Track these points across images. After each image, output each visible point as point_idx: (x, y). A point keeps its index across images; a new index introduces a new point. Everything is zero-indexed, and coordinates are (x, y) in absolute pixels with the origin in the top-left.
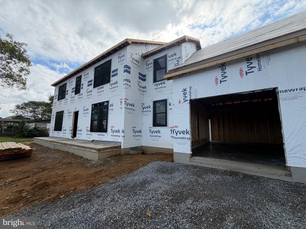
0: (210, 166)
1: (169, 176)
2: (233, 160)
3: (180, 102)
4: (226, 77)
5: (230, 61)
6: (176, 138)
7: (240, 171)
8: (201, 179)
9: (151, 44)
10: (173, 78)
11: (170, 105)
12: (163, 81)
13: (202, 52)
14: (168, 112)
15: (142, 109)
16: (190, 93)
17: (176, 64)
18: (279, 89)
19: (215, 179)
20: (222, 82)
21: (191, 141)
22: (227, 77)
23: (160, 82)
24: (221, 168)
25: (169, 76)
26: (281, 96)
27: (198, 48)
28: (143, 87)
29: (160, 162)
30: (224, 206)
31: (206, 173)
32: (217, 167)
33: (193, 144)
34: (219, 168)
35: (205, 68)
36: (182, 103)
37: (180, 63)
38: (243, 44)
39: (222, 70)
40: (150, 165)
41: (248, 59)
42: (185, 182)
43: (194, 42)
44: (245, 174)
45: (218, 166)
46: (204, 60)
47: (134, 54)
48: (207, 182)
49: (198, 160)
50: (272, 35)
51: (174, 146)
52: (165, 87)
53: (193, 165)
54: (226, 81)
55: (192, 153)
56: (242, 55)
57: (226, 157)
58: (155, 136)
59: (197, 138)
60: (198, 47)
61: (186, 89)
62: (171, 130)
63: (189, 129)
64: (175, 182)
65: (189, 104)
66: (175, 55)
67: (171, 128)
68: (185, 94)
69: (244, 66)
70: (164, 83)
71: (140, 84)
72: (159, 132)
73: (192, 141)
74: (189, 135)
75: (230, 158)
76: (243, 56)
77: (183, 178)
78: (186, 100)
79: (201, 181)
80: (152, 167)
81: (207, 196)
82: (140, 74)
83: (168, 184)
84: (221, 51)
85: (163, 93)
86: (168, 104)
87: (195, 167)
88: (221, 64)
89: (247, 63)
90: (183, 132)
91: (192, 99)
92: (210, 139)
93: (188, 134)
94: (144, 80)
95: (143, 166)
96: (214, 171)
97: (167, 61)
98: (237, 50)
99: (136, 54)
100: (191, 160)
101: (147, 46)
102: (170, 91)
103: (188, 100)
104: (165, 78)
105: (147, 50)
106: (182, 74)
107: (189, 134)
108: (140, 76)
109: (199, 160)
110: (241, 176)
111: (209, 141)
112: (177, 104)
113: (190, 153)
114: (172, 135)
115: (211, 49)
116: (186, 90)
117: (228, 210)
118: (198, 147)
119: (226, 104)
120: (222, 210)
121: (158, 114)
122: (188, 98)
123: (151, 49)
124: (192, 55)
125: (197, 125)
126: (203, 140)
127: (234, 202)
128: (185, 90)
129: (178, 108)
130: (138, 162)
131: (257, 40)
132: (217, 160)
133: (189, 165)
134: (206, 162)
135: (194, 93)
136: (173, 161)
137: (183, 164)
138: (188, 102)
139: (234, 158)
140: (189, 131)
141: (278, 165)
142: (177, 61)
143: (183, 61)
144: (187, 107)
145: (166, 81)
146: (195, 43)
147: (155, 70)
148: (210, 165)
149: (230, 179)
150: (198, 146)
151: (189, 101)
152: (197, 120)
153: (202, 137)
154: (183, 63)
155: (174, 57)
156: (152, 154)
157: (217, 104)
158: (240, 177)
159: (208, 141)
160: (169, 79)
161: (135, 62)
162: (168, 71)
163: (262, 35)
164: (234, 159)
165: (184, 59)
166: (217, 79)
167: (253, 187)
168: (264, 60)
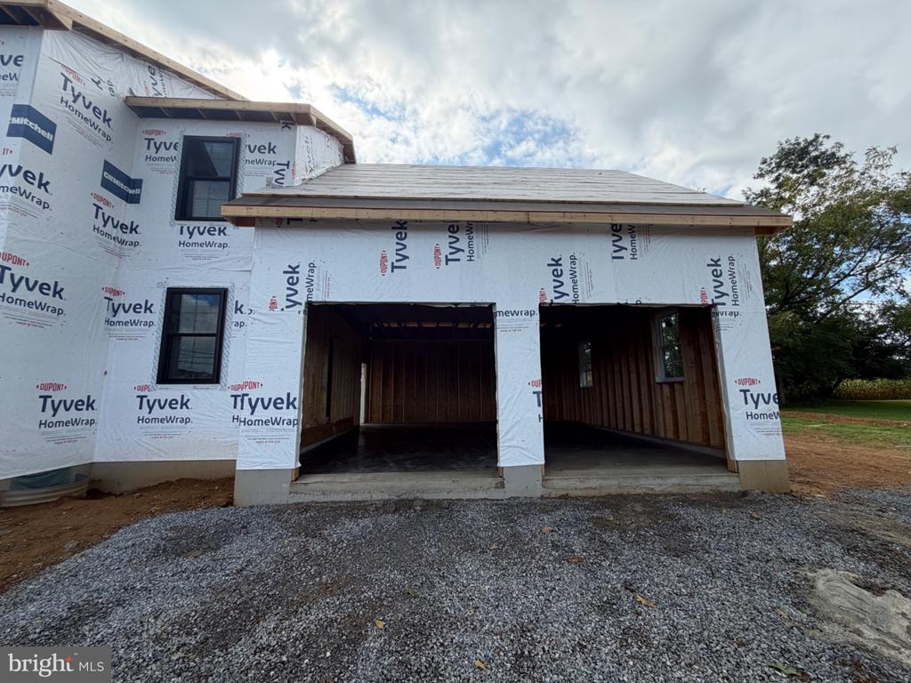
0: (348, 497)
1: (206, 559)
2: (406, 470)
3: (273, 305)
4: (405, 257)
5: (416, 221)
6: (249, 423)
7: (418, 495)
8: (316, 540)
9: (181, 76)
10: (257, 222)
11: (238, 309)
12: (217, 225)
13: (356, 172)
14: (227, 332)
15: (105, 314)
16: (310, 282)
17: (274, 182)
18: (498, 308)
19: (356, 530)
20: (395, 270)
21: (300, 431)
22: (408, 258)
23: (207, 224)
24: (377, 496)
25: (242, 211)
26: (500, 321)
27: (347, 160)
28: (123, 227)
29: (174, 515)
30: (369, 598)
31: (335, 521)
32: (366, 497)
33: (305, 437)
34: (371, 497)
35: (357, 219)
36: (282, 310)
37: (286, 182)
38: (445, 190)
39: (398, 238)
40: (122, 538)
41: (453, 228)
42: (263, 566)
43: (337, 137)
44: (428, 500)
45: (369, 492)
46: (357, 198)
47: (86, 77)
48: (334, 545)
49: (316, 485)
50: (496, 191)
51: (241, 449)
52: (224, 246)
53: (300, 501)
54: (405, 267)
55: (299, 465)
56: (440, 216)
57: (391, 464)
58: (162, 420)
59: (323, 418)
60: (348, 155)
61: (298, 267)
62: (235, 397)
63: (296, 393)
64: (228, 575)
65: (302, 315)
66: (271, 150)
67: (236, 388)
68: (292, 283)
69: (443, 241)
70: (222, 231)
71: (107, 211)
72: (185, 404)
73: (302, 430)
74: (297, 411)
75: (401, 467)
76: (442, 219)
77: (260, 554)
78: (296, 303)
79: (315, 546)
80: (130, 543)
81: (326, 589)
82: (108, 167)
83: (195, 591)
84: (401, 189)
85: (212, 265)
86: (230, 306)
87: (305, 508)
88: (398, 222)
89: (450, 237)
90: (277, 403)
91: (314, 300)
92: (362, 420)
93: (291, 406)
94: (134, 199)
95: (83, 548)
96: (355, 509)
97: (242, 163)
98: (434, 200)
99: (98, 83)
100: (295, 489)
101: (157, 72)
102: (242, 262)
103: (301, 304)
104: (223, 214)
105: (159, 88)
106: (290, 220)
107: (295, 408)
108: (110, 178)
109: (320, 485)
110: (418, 508)
111: (359, 425)
112: (262, 311)
113: (293, 467)
114: (236, 412)
115: (378, 173)
116: (297, 270)
117: (376, 607)
118: (322, 445)
119: (389, 326)
120: (361, 612)
121: (183, 338)
122: (302, 297)
123: (176, 93)
124: (328, 171)
125: (325, 381)
126: (340, 422)
127: (393, 581)
128: (294, 270)
129: (265, 323)
130: (57, 536)
131: (472, 192)
132: (370, 476)
133: (288, 506)
134: (338, 487)
135: (321, 283)
136: (230, 503)
137: (268, 506)
138: (302, 308)
139: (411, 464)
140: (295, 399)
141: (487, 467)
142: (277, 172)
143: (298, 181)
144: (296, 323)
145: (230, 227)
146: (341, 141)
147: (190, 174)
148: (350, 494)
149: (392, 520)
150: (324, 442)
151: (303, 304)
152: (326, 367)
153: (338, 414)
154: (294, 184)
155: (268, 157)
156: (140, 490)
157: (386, 325)
158: (415, 511)
159: (355, 424)
160: (240, 221)
161: (89, 113)
162: (239, 196)
163: (483, 184)
164: (409, 466)
165: (301, 174)
166: (384, 258)
167: (436, 529)
168: (478, 240)
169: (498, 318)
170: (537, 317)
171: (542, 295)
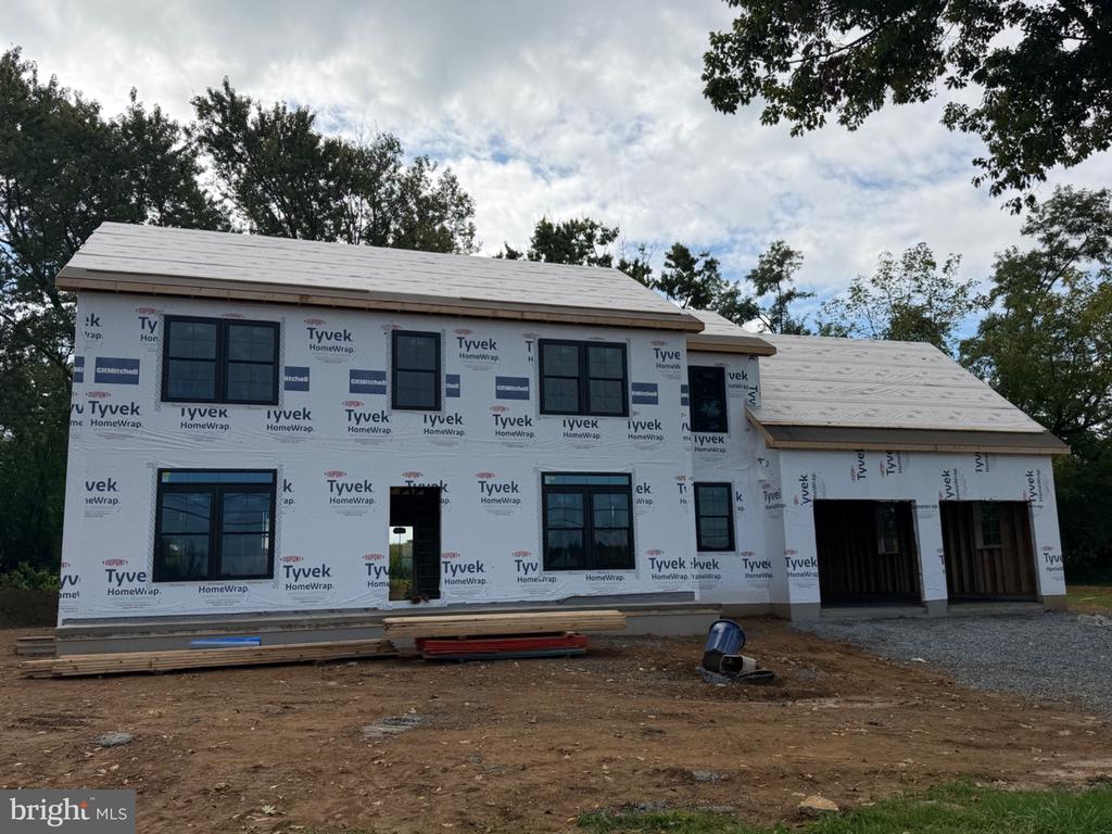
3: (796, 502)
6: (794, 575)
11: (739, 498)
14: (735, 515)
16: (814, 486)
17: (749, 403)
18: (917, 503)
20: (860, 478)
22: (866, 470)
23: (711, 435)
36: (802, 505)
37: (757, 403)
39: (859, 458)
54: (865, 477)
61: (807, 476)
65: (812, 508)
66: (743, 377)
68: (805, 486)
69: (884, 459)
72: (715, 566)
78: (809, 500)
86: (734, 496)
89: (888, 456)
90: (806, 563)
91: (817, 498)
97: (727, 387)
103: (811, 501)
107: (816, 566)
112: (791, 505)
113: (820, 602)
116: (806, 478)
129: (793, 512)
135: (821, 487)
138: (811, 503)
140: (815, 561)
141: (916, 601)
142: (750, 395)
154: (761, 404)
155: (742, 382)
166: (853, 471)
168: (903, 458)
169: (919, 510)
170: (938, 510)
171: (940, 495)
